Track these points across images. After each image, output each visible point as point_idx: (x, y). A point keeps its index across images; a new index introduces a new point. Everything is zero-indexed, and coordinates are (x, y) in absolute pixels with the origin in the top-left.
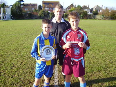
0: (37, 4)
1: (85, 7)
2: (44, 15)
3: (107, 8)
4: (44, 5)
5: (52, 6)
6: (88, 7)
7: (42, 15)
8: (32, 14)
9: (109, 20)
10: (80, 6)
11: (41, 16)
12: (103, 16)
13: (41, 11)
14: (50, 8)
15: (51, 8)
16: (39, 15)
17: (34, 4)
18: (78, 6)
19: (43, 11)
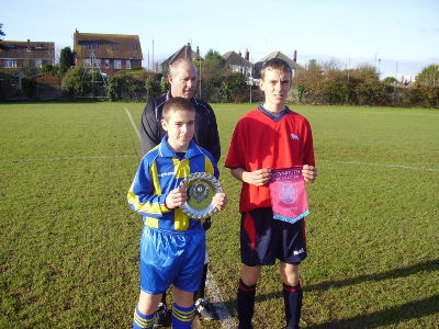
0: (52, 44)
1: (235, 58)
2: (85, 86)
3: (313, 62)
4: (80, 47)
5: (110, 51)
6: (244, 56)
7: (77, 87)
8: (38, 80)
9: (323, 104)
10: (216, 53)
11: (72, 90)
12: (302, 90)
13: (72, 71)
14: (103, 59)
15: (107, 62)
16: (64, 85)
17: (42, 44)
18: (211, 55)
19: (81, 72)
